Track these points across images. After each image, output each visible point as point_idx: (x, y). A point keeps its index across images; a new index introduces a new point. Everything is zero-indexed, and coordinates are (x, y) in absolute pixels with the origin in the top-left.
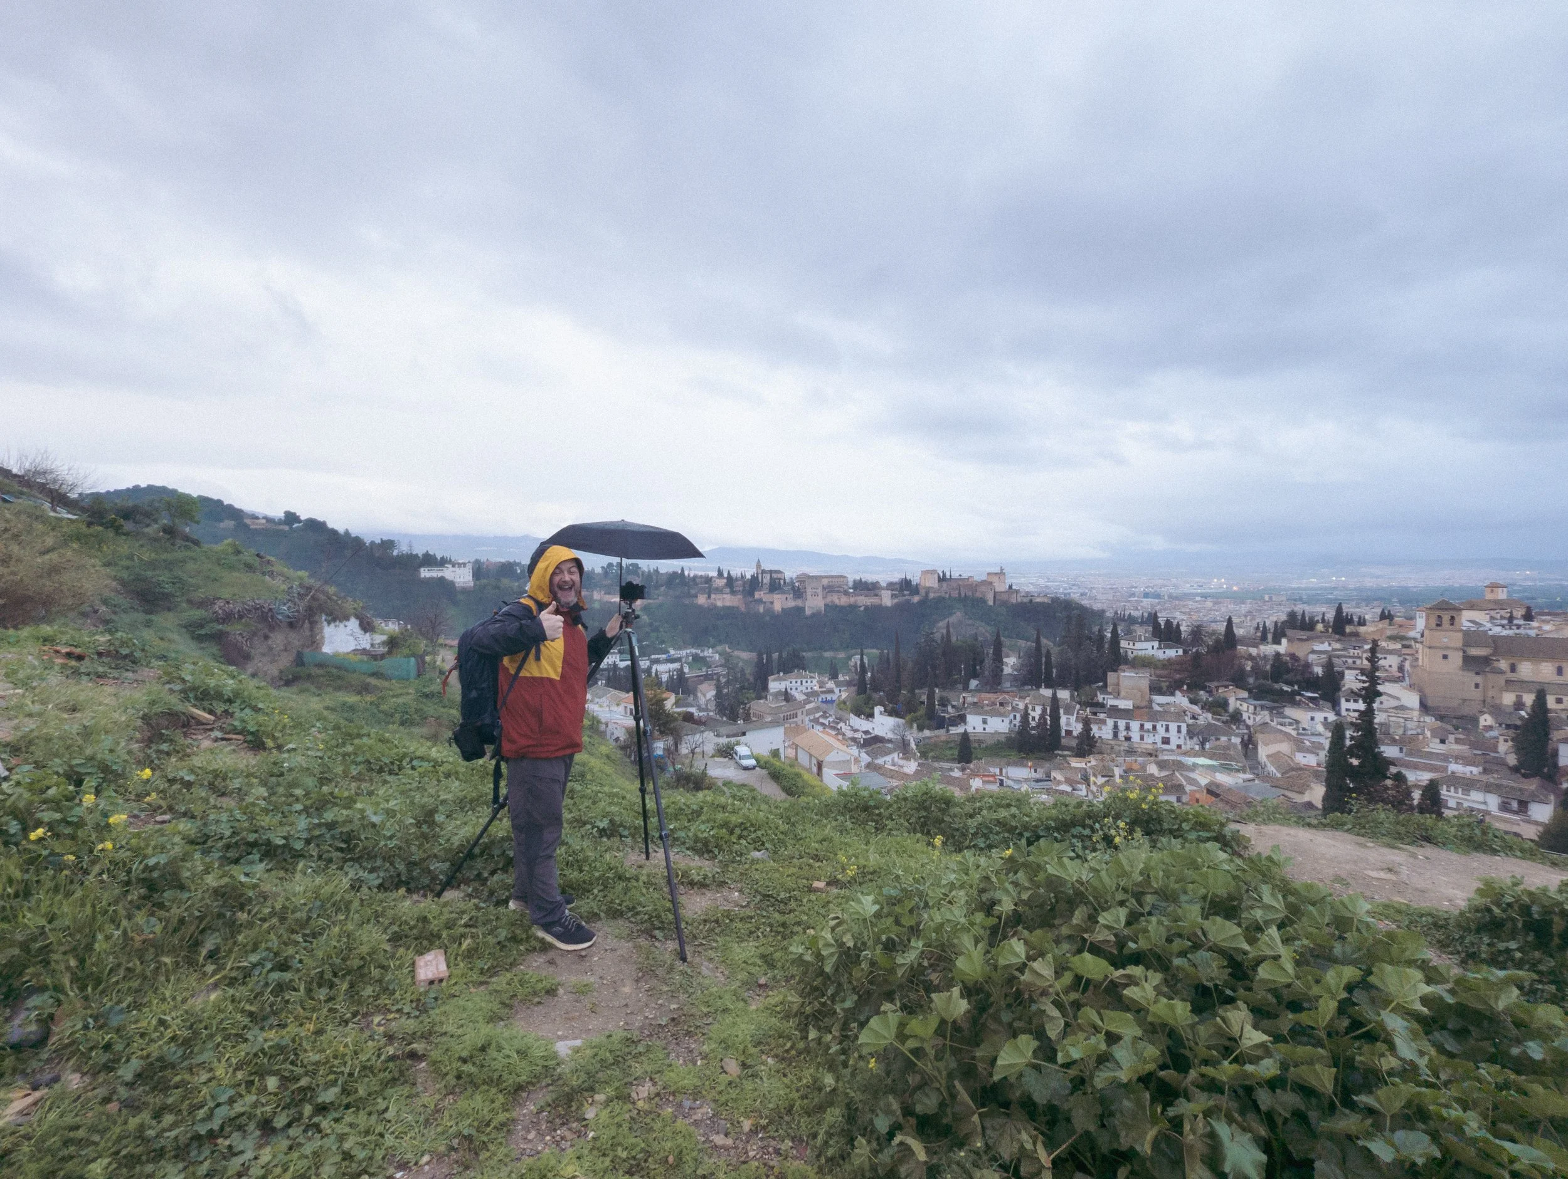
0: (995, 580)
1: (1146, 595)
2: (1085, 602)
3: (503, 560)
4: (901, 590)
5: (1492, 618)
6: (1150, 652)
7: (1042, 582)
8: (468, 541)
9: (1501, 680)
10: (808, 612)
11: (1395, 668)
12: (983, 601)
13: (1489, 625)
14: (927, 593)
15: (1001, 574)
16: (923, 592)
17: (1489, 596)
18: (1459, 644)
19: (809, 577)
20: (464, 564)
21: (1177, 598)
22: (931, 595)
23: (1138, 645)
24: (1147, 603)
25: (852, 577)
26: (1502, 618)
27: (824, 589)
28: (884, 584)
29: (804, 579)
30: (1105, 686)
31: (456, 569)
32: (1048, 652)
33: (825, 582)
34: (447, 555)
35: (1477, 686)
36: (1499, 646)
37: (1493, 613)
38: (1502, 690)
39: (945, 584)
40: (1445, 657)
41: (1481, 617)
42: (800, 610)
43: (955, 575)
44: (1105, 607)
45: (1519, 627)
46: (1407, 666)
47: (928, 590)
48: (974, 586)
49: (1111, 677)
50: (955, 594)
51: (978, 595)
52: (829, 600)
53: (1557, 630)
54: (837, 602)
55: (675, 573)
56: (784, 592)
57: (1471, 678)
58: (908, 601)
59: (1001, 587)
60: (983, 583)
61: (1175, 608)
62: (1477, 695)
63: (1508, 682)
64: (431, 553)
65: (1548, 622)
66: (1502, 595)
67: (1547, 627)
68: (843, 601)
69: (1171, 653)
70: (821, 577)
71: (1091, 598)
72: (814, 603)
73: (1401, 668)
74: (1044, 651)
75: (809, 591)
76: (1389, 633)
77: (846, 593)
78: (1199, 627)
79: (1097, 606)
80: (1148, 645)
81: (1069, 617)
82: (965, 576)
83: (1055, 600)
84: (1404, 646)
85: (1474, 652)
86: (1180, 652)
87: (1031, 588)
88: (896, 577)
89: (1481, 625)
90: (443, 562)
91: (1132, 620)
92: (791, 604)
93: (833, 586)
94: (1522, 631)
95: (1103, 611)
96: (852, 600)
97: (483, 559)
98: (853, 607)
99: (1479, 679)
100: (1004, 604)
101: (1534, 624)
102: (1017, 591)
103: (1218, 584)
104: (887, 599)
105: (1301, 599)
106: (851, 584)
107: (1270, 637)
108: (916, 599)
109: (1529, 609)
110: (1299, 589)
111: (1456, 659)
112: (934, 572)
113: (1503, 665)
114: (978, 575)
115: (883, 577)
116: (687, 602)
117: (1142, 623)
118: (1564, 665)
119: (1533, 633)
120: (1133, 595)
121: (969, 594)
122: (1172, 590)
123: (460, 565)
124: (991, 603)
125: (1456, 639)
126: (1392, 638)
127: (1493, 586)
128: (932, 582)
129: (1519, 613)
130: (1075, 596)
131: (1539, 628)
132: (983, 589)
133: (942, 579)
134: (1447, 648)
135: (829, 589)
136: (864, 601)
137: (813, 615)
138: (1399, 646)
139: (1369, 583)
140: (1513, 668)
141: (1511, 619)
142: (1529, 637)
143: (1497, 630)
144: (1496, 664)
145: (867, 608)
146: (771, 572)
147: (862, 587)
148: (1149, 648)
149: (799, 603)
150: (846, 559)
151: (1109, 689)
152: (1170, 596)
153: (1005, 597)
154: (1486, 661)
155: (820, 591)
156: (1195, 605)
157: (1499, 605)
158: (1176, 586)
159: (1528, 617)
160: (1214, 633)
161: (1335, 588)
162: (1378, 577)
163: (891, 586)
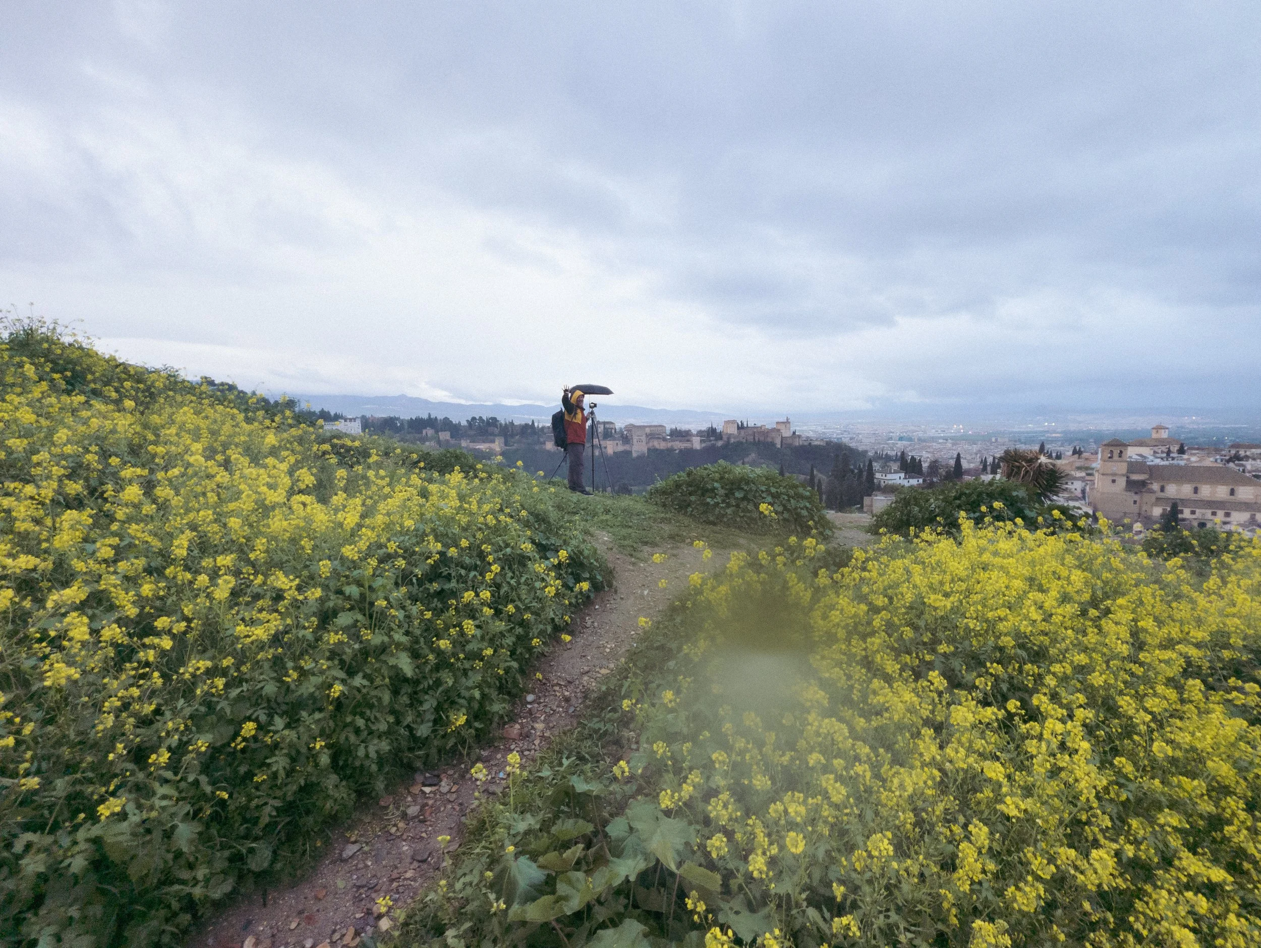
0: (782, 427)
1: (901, 439)
2: (853, 445)
3: (384, 416)
4: (708, 436)
5: (1155, 452)
6: (898, 482)
7: (820, 429)
8: (356, 400)
9: (1153, 498)
10: (634, 455)
11: (1079, 490)
12: (773, 444)
13: (1151, 458)
14: (729, 439)
15: (787, 423)
16: (725, 438)
17: (1154, 436)
18: (1124, 471)
19: (634, 426)
20: (354, 419)
21: (924, 441)
22: (732, 440)
23: (889, 476)
24: (901, 445)
25: (669, 427)
26: (1162, 452)
27: (647, 435)
28: (694, 432)
29: (631, 428)
30: (862, 507)
31: (348, 423)
32: (819, 481)
33: (648, 430)
34: (339, 412)
35: (1135, 502)
36: (1154, 472)
37: (1156, 449)
38: (1153, 505)
39: (742, 432)
40: (1114, 481)
41: (1146, 451)
42: (628, 453)
43: (751, 424)
44: (868, 448)
45: (1173, 459)
46: (1088, 488)
47: (730, 436)
48: (766, 433)
49: (867, 500)
50: (751, 439)
51: (769, 440)
52: (651, 444)
53: (1200, 461)
54: (657, 446)
55: (527, 425)
56: (615, 439)
57: (1131, 497)
58: (713, 445)
59: (787, 434)
60: (773, 430)
61: (922, 448)
62: (1135, 509)
63: (1158, 499)
64: (326, 410)
65: (1194, 454)
66: (1164, 435)
67: (1193, 459)
68: (661, 445)
69: (914, 482)
70: (644, 427)
71: (858, 441)
72: (639, 448)
73: (1083, 492)
74: (816, 481)
75: (635, 439)
76: (1078, 464)
77: (664, 439)
78: (936, 461)
79: (861, 448)
80: (896, 476)
81: (837, 456)
82: (759, 425)
83: (829, 443)
84: (1088, 475)
85: (1135, 477)
86: (921, 481)
87: (811, 434)
88: (704, 427)
89: (1145, 457)
90: (337, 417)
91: (888, 458)
92: (621, 448)
93: (654, 433)
94: (1175, 462)
95: (866, 452)
96: (670, 445)
97: (368, 415)
98: (670, 450)
99: (1136, 498)
100: (789, 446)
101: (1185, 456)
102: (799, 436)
103: (957, 429)
104: (697, 444)
105: (1020, 440)
106: (668, 432)
107: (989, 468)
108: (720, 443)
109: (1182, 446)
110: (1019, 433)
111: (1122, 482)
112: (734, 422)
113: (1155, 486)
114: (769, 424)
115: (695, 426)
116: (537, 447)
117: (895, 461)
118: (1199, 486)
119: (1182, 463)
120: (891, 438)
121: (762, 439)
122: (921, 434)
123: (351, 420)
124: (779, 446)
125: (1122, 468)
126: (1079, 468)
127: (1158, 428)
128: (733, 430)
129: (1174, 448)
130: (845, 440)
131: (1188, 460)
132: (773, 434)
133: (741, 427)
134: (1115, 475)
135: (651, 436)
136: (678, 445)
137: (639, 457)
138: (1083, 474)
139: (1073, 427)
140: (1162, 489)
141: (1169, 453)
142: (1178, 466)
143: (1158, 461)
144: (1150, 486)
145: (681, 451)
146: (605, 423)
147: (677, 434)
148: (897, 478)
149: (627, 447)
150: (666, 412)
151: (865, 509)
152: (919, 439)
153: (790, 441)
154: (1143, 483)
155: (644, 438)
156: (938, 446)
157: (1162, 442)
158: (925, 432)
159: (1181, 451)
160: (947, 466)
161: (1047, 432)
162: (1080, 422)
163: (700, 433)
